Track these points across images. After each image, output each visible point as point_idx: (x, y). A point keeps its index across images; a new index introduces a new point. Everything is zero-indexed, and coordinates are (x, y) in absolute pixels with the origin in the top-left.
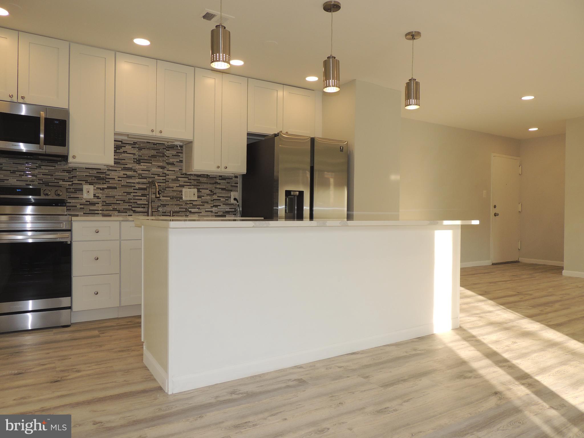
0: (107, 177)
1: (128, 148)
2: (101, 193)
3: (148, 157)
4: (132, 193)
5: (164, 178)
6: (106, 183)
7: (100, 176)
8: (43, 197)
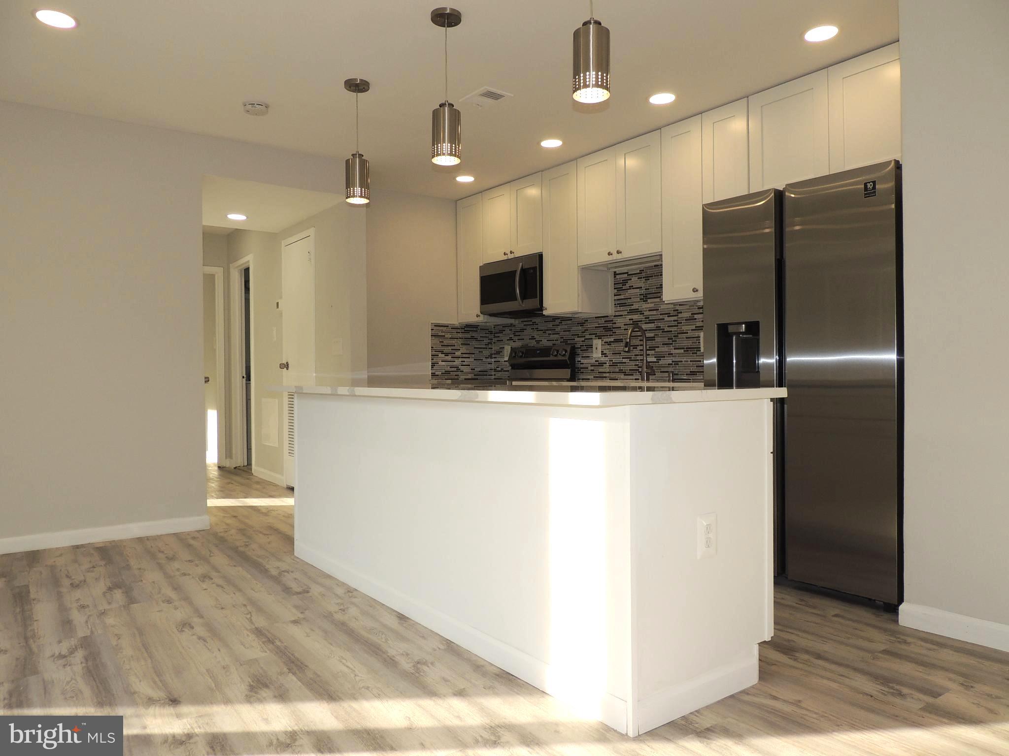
0: (614, 326)
1: (634, 281)
2: (608, 349)
3: (657, 288)
4: (638, 346)
5: (675, 318)
6: (612, 335)
7: (608, 326)
8: (551, 358)
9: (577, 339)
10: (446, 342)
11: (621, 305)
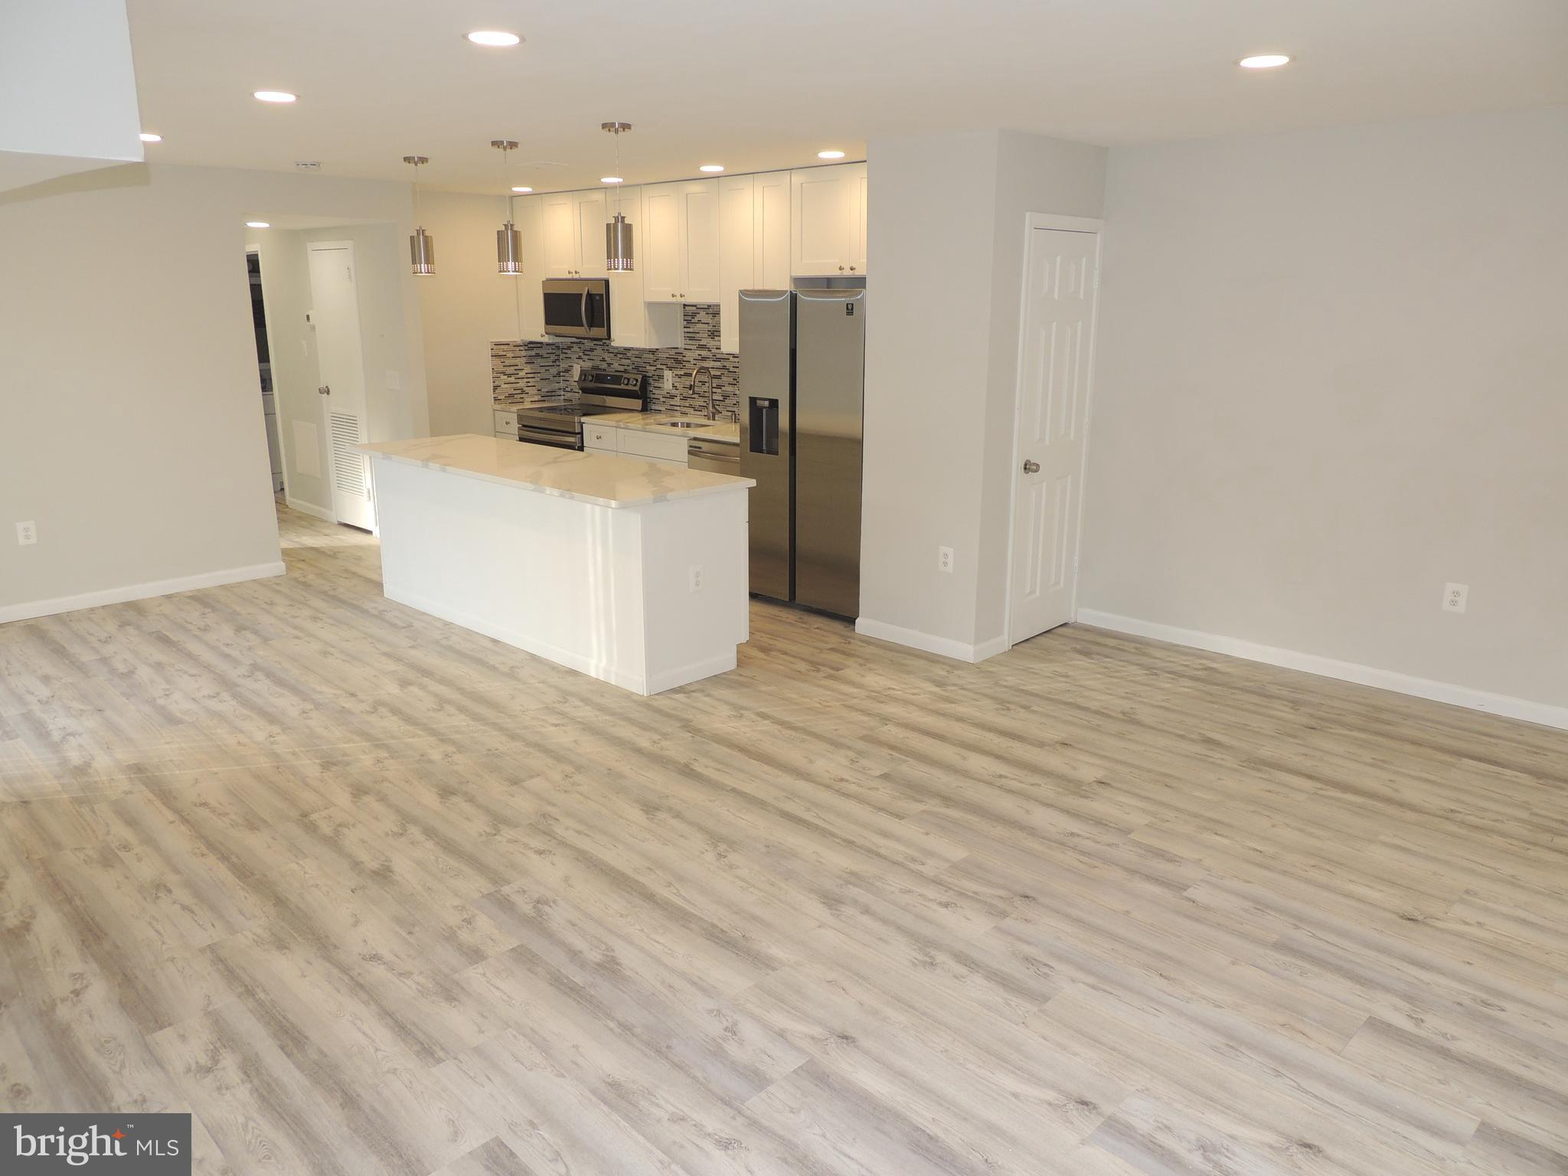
2: (678, 382)
6: (682, 368)
7: (678, 358)
8: (622, 387)
9: (648, 367)
10: (508, 362)
11: (691, 338)
